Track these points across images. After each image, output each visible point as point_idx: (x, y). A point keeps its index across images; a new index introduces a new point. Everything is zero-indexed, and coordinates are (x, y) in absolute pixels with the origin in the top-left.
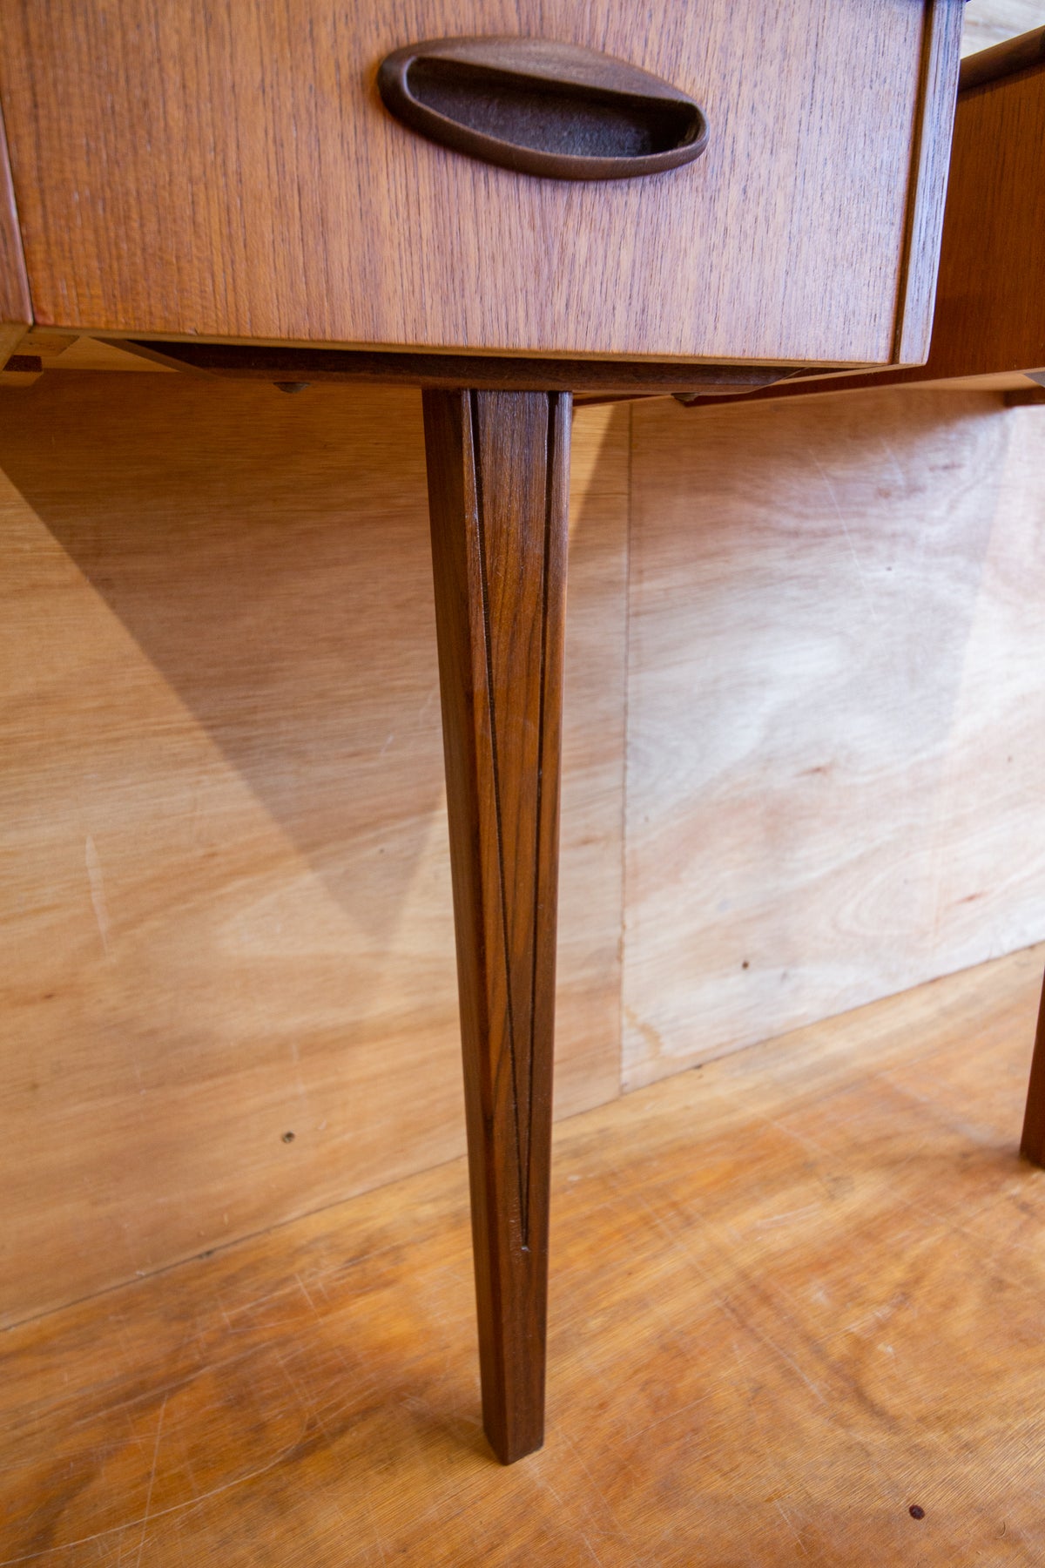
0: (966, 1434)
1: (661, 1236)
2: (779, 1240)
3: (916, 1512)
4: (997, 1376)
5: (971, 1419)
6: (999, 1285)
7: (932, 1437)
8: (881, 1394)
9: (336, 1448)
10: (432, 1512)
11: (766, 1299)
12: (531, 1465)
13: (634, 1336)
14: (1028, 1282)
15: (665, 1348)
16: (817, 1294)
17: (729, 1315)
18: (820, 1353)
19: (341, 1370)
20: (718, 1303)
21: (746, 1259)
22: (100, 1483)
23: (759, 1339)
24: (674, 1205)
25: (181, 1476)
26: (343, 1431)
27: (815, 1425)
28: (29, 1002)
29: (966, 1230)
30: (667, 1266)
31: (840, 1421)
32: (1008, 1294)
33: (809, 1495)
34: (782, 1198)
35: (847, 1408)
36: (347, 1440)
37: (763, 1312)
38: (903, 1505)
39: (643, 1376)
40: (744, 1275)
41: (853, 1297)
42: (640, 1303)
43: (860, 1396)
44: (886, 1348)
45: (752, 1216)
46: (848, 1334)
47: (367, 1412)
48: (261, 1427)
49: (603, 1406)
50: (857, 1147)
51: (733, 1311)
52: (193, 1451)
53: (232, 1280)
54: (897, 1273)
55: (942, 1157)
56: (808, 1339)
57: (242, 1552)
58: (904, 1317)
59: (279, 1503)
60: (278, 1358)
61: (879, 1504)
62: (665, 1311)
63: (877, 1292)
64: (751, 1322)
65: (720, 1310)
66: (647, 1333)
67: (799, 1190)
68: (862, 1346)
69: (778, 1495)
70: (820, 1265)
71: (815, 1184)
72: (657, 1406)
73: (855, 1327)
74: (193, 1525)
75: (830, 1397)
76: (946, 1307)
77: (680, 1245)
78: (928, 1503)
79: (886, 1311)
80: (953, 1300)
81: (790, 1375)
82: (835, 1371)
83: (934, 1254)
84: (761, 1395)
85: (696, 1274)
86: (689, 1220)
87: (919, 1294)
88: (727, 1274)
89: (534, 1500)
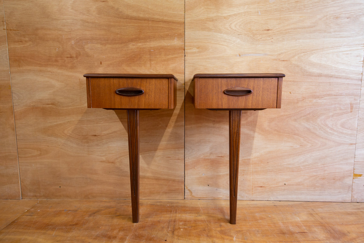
0: (180, 238)
2: (184, 218)
3: (166, 240)
4: (191, 236)
5: (182, 238)
7: (176, 237)
8: (176, 233)
9: (121, 217)
10: (124, 223)
11: (175, 221)
12: (135, 224)
13: (157, 219)
14: (209, 231)
15: (158, 221)
16: (181, 223)
17: (169, 221)
22: (101, 212)
25: (107, 214)
27: (165, 232)
28: (110, 163)
29: (209, 225)
30: (168, 215)
31: (168, 233)
32: (204, 231)
33: (157, 236)
34: (190, 215)
35: (170, 232)
36: (123, 216)
37: (173, 222)
39: (153, 222)
41: (185, 225)
43: (173, 232)
44: (182, 230)
45: (184, 215)
47: (126, 215)
48: (116, 213)
49: (147, 223)
50: (208, 213)
52: (110, 212)
53: (125, 202)
54: (193, 225)
56: (174, 226)
57: (107, 220)
59: (113, 218)
60: (123, 209)
61: (163, 239)
62: (162, 218)
63: (188, 225)
64: (170, 223)
67: (193, 215)
68: (180, 228)
69: (154, 234)
70: (185, 221)
71: (196, 215)
72: (152, 224)
74: (105, 217)
75: (170, 230)
76: (195, 229)
77: (172, 214)
78: (168, 240)
79: (187, 227)
80: (197, 229)
81: (168, 227)
82: (174, 229)
83: (201, 225)
84: (163, 228)
85: (170, 217)
86: (176, 213)
87: (193, 227)
88: (174, 218)
89: (133, 226)
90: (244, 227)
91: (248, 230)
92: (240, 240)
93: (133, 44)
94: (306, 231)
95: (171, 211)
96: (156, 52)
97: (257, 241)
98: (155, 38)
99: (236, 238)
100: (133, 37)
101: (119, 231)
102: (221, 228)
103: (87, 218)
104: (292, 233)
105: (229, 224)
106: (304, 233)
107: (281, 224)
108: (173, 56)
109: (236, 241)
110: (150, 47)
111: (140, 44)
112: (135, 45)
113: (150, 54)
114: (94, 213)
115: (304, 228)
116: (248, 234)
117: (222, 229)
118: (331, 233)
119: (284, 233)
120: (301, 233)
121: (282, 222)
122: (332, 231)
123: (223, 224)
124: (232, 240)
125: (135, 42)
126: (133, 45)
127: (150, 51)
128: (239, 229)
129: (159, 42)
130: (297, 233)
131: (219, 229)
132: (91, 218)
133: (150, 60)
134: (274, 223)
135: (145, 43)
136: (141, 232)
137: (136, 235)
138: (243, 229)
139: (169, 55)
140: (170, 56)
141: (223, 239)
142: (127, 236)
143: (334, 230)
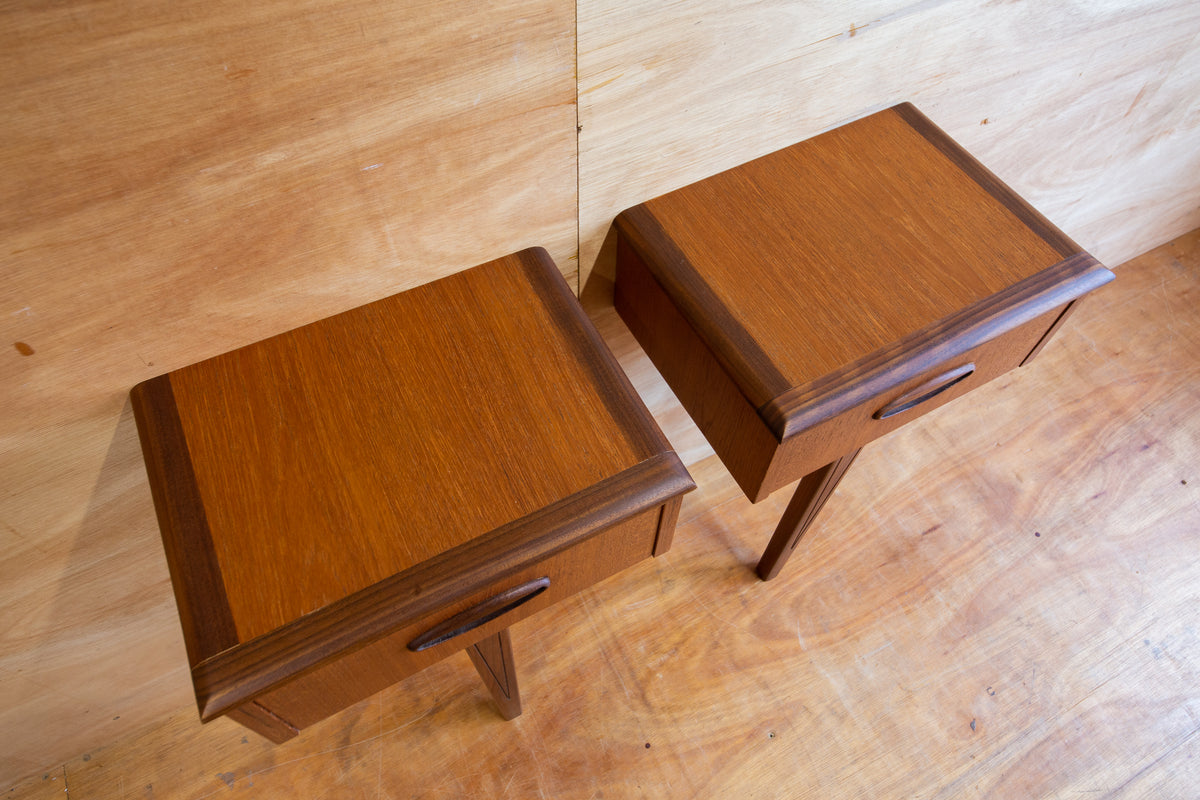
0: (676, 715)
1: (583, 612)
2: (632, 618)
3: (648, 746)
4: (697, 690)
5: (681, 709)
6: (716, 645)
7: (664, 716)
8: (652, 697)
9: (446, 710)
10: (481, 738)
11: (619, 648)
12: (517, 721)
13: (564, 665)
14: (728, 645)
15: (574, 671)
16: (641, 648)
17: (603, 657)
18: (633, 677)
19: (447, 675)
20: (600, 650)
21: (616, 627)
22: (362, 721)
23: (611, 669)
24: (593, 594)
25: (391, 719)
26: (449, 703)
27: (623, 709)
29: (714, 615)
30: (582, 630)
31: (633, 708)
32: (717, 651)
33: (612, 738)
34: (640, 592)
35: (636, 702)
36: (452, 706)
37: (617, 655)
38: (645, 742)
39: (564, 684)
40: (613, 635)
41: (654, 649)
42: (569, 649)
43: (643, 697)
44: (659, 675)
45: (624, 603)
46: (648, 668)
48: (418, 700)
49: (546, 697)
51: (605, 654)
52: (395, 709)
54: (676, 638)
55: (720, 569)
56: (631, 669)
57: (416, 749)
58: (671, 661)
59: (426, 731)
61: (636, 742)
62: (577, 653)
63: (665, 647)
64: (611, 660)
65: (600, 653)
66: (568, 664)
67: (649, 588)
68: (651, 673)
69: (602, 737)
70: (647, 631)
71: (658, 584)
72: (566, 698)
73: (650, 665)
74: (398, 738)
75: (632, 697)
76: (691, 656)
77: (590, 618)
78: (653, 743)
79: (666, 657)
80: (695, 652)
81: (619, 687)
82: (637, 685)
83: (696, 627)
84: (606, 695)
85: (594, 634)
86: (597, 603)
87: (682, 649)
88: (607, 635)
89: (516, 734)
90: (801, 576)
91: (816, 585)
92: (816, 639)
93: (220, 168)
94: (936, 520)
95: (578, 603)
96: (404, 164)
97: (852, 622)
98: (370, 85)
99: (803, 636)
100: (199, 122)
101: (496, 778)
102: (749, 612)
103: (341, 777)
104: (912, 545)
105: (760, 584)
106: (935, 528)
107: (874, 515)
108: (512, 154)
109: (808, 649)
110: (354, 153)
111: (271, 158)
112: (236, 175)
113: (363, 191)
114: (346, 741)
115: (928, 506)
116: (823, 603)
117: (755, 615)
118: (986, 498)
119: (895, 557)
120: (929, 535)
121: (874, 507)
122: (988, 491)
123: (746, 590)
124: (797, 651)
125: (232, 154)
126: (222, 177)
127: (356, 174)
128: (796, 593)
129: (406, 102)
130: (922, 540)
131: (746, 621)
132: (356, 768)
133: (374, 220)
134: (860, 521)
135: (311, 140)
136: (561, 750)
137: (555, 770)
138: (802, 589)
139: (486, 156)
140: (495, 161)
141: (776, 657)
142: (533, 787)
143: (988, 484)
